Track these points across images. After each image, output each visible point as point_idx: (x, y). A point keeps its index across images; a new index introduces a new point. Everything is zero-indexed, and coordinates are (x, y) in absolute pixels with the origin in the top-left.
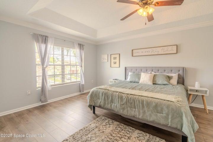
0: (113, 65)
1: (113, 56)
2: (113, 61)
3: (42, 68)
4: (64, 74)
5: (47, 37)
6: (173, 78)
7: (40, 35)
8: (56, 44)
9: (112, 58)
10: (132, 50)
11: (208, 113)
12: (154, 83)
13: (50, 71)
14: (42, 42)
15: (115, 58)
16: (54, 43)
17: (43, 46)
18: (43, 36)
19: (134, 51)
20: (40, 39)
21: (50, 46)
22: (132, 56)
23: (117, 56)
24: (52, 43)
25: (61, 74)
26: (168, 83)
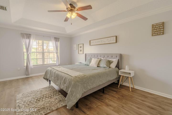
0: (80, 52)
1: (80, 46)
2: (80, 49)
3: (27, 54)
4: (44, 58)
5: (30, 35)
6: (114, 62)
7: (25, 34)
8: (36, 39)
9: (79, 47)
10: (90, 41)
11: (131, 91)
12: (98, 66)
13: (32, 56)
14: (27, 38)
15: (81, 47)
16: (35, 38)
17: (27, 41)
18: (28, 34)
19: (91, 41)
20: (25, 37)
21: (32, 41)
22: (90, 45)
23: (82, 45)
24: (34, 38)
25: (42, 58)
26: (106, 66)
